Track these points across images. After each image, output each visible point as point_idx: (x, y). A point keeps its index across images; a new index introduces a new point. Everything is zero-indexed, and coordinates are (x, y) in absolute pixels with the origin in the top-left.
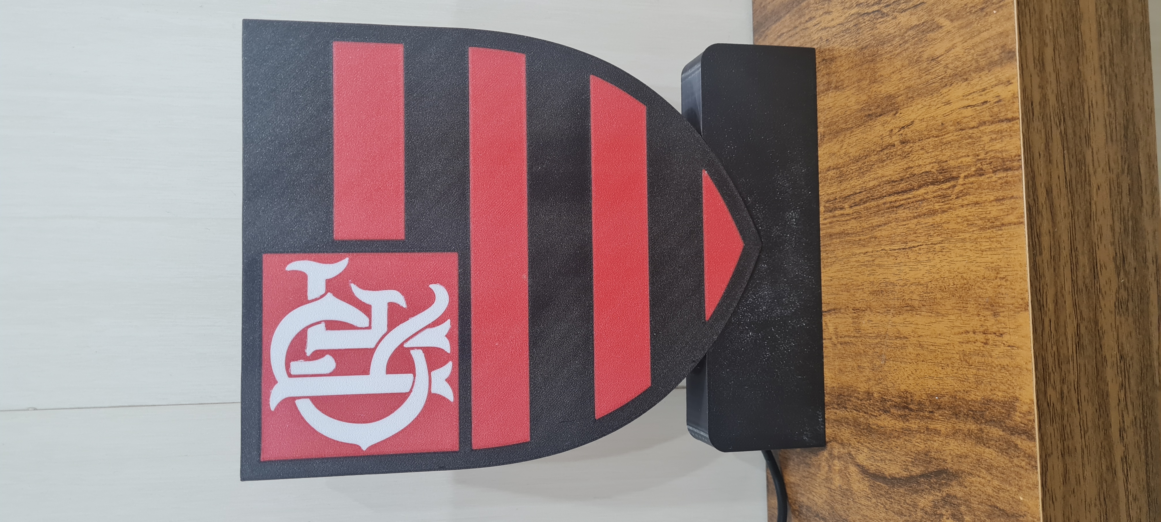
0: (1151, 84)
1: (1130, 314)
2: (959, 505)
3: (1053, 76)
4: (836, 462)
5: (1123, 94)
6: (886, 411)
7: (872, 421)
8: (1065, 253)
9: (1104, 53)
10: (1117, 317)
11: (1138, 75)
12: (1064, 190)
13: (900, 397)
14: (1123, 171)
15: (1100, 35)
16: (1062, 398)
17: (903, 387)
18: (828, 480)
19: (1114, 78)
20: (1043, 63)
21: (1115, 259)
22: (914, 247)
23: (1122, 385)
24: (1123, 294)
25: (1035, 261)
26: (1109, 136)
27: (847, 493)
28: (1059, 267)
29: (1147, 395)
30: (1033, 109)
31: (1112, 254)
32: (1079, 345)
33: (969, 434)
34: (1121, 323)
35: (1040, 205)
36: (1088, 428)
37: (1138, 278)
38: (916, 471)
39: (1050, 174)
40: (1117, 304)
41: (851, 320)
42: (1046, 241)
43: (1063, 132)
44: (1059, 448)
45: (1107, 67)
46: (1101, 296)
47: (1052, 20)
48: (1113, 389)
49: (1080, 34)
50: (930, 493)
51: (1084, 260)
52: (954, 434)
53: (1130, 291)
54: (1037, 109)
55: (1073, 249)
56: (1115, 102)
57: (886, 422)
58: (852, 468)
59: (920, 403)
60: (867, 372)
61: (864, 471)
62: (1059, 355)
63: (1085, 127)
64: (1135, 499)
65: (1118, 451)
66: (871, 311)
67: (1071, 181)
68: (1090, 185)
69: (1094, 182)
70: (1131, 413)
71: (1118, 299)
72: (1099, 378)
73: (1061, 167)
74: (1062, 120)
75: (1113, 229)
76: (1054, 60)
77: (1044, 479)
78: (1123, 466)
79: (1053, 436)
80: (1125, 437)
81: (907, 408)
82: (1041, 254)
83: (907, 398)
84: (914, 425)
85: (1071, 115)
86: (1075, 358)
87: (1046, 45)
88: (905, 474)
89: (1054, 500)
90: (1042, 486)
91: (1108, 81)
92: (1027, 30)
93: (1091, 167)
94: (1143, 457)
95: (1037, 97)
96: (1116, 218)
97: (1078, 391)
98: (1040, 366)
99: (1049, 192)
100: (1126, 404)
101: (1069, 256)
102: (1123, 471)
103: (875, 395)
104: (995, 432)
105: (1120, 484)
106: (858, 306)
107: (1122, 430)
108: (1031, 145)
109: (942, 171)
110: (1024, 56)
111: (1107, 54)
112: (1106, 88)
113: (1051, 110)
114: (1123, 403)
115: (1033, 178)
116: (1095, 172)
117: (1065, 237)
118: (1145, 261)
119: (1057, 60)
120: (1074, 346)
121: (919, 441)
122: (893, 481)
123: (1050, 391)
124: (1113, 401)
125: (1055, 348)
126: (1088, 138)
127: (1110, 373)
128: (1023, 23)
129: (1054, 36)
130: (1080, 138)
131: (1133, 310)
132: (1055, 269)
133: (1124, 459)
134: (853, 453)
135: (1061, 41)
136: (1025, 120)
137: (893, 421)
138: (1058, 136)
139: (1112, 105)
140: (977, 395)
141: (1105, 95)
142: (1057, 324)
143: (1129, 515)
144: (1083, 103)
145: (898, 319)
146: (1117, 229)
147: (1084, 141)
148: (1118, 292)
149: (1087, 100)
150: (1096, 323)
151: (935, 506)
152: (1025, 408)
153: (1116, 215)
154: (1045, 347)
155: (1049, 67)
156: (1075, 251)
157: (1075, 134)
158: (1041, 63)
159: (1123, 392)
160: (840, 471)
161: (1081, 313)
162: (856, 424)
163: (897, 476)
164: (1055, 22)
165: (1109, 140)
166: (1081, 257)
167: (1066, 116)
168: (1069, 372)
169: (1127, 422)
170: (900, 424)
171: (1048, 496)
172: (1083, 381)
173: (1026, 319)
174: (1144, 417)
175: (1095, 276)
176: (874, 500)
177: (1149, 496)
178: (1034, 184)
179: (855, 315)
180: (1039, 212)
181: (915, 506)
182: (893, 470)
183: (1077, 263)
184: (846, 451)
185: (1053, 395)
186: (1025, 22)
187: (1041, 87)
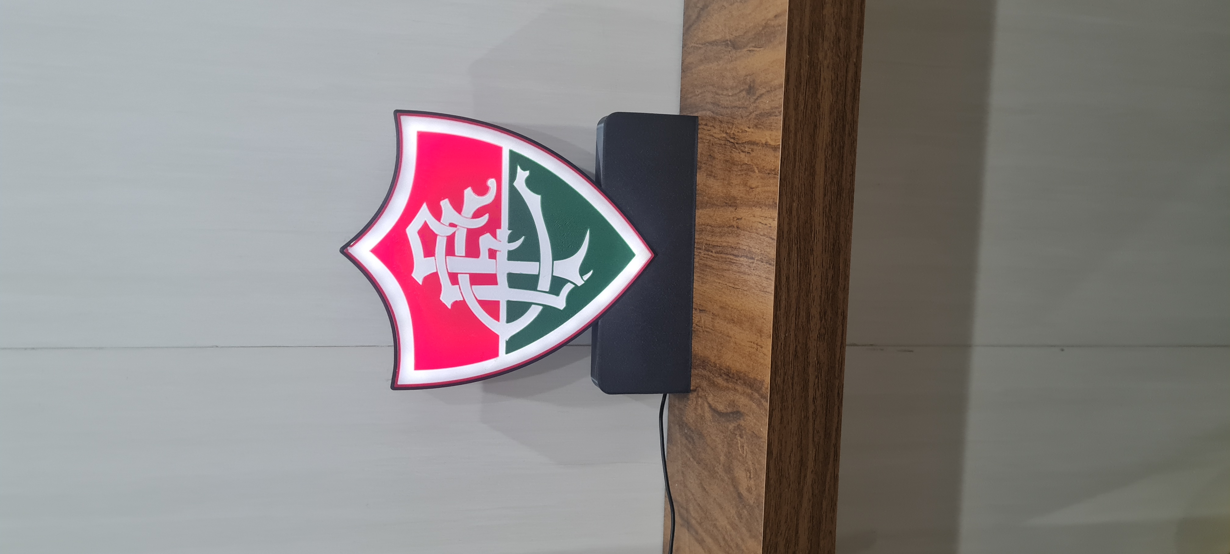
0: (851, 221)
1: (825, 341)
2: (743, 430)
3: (796, 218)
4: (699, 399)
5: (834, 226)
6: (721, 375)
7: (715, 379)
8: (793, 309)
9: (826, 205)
10: (818, 342)
11: (844, 216)
12: (796, 278)
13: (726, 369)
14: (830, 268)
15: (825, 195)
16: (784, 382)
17: (728, 364)
18: (696, 409)
19: (830, 218)
20: (791, 211)
21: (820, 313)
22: (737, 288)
23: (817, 376)
24: (823, 331)
25: (776, 314)
26: (824, 249)
27: (702, 417)
28: (789, 317)
29: (830, 382)
30: (783, 235)
31: (819, 310)
32: (796, 356)
33: (748, 395)
34: (820, 346)
35: (782, 285)
36: (796, 397)
37: (832, 323)
38: (729, 410)
39: (789, 269)
40: (819, 336)
41: (711, 319)
42: (783, 303)
43: (799, 247)
44: (780, 407)
45: (827, 212)
46: (810, 331)
47: (798, 188)
48: (812, 378)
49: (813, 195)
50: (733, 423)
51: (803, 314)
52: (743, 393)
53: (827, 329)
54: (785, 235)
55: (798, 308)
56: (829, 231)
57: (720, 381)
58: (706, 404)
59: (733, 374)
60: (715, 351)
61: (710, 406)
62: (784, 362)
63: (811, 244)
64: (818, 432)
65: (811, 409)
66: (719, 317)
67: (800, 273)
68: (810, 275)
69: (813, 273)
70: (820, 390)
71: (819, 333)
72: (805, 372)
73: (795, 265)
74: (799, 241)
75: (820, 297)
76: (797, 210)
77: (770, 421)
78: (813, 416)
79: (777, 400)
80: (816, 402)
81: (729, 376)
82: (780, 310)
83: (729, 370)
84: (730, 385)
85: (804, 238)
86: (793, 362)
87: (793, 201)
88: (725, 411)
89: (774, 431)
90: (769, 424)
91: (826, 220)
92: (784, 193)
93: (812, 265)
94: (825, 412)
95: (786, 229)
96: (823, 292)
97: (793, 378)
98: (774, 366)
99: (788, 278)
100: (818, 386)
101: (795, 312)
102: (813, 418)
103: (718, 365)
104: (756, 395)
105: (811, 424)
106: (715, 312)
107: (814, 399)
108: (780, 254)
109: (750, 252)
110: (781, 207)
111: (828, 206)
112: (825, 224)
113: (793, 235)
114: (816, 386)
115: (780, 271)
116: (814, 268)
117: (794, 301)
118: (837, 313)
119: (799, 209)
120: (793, 357)
121: (731, 394)
122: (720, 414)
123: (778, 379)
124: (811, 384)
125: (782, 357)
126: (812, 250)
127: (811, 370)
128: (782, 189)
129: (799, 196)
130: (808, 250)
131: (827, 339)
132: (786, 318)
133: (814, 412)
134: (706, 395)
135: (803, 199)
136: (778, 241)
137: (723, 382)
138: (796, 249)
139: (828, 233)
140: (752, 376)
141: (824, 227)
142: (785, 345)
143: (813, 440)
144: (811, 232)
145: (729, 326)
146: (823, 297)
147: (810, 252)
148: (820, 330)
149: (813, 230)
150: (806, 345)
151: (734, 430)
152: (766, 386)
153: (823, 290)
154: (777, 357)
155: (794, 213)
156: (798, 309)
157: (805, 248)
158: (790, 211)
159: (817, 380)
160: (701, 405)
161: (799, 340)
162: (709, 380)
163: (722, 412)
164: (800, 189)
165: (824, 252)
166: (801, 312)
167: (801, 239)
168: (789, 370)
169: (818, 394)
170: (725, 384)
171: (771, 429)
172: (796, 374)
173: (770, 342)
174: (827, 393)
175: (808, 321)
176: (713, 423)
177: (825, 431)
178: (780, 274)
179: (713, 317)
180: (781, 289)
181: (727, 428)
182: (721, 408)
183: (799, 314)
184: (704, 394)
185: (779, 380)
186: (783, 189)
187: (789, 224)
